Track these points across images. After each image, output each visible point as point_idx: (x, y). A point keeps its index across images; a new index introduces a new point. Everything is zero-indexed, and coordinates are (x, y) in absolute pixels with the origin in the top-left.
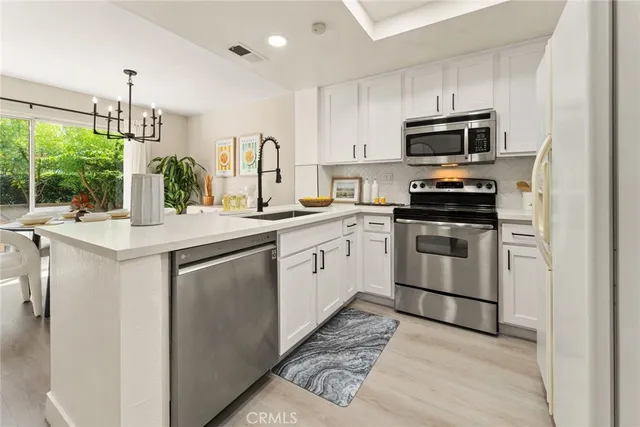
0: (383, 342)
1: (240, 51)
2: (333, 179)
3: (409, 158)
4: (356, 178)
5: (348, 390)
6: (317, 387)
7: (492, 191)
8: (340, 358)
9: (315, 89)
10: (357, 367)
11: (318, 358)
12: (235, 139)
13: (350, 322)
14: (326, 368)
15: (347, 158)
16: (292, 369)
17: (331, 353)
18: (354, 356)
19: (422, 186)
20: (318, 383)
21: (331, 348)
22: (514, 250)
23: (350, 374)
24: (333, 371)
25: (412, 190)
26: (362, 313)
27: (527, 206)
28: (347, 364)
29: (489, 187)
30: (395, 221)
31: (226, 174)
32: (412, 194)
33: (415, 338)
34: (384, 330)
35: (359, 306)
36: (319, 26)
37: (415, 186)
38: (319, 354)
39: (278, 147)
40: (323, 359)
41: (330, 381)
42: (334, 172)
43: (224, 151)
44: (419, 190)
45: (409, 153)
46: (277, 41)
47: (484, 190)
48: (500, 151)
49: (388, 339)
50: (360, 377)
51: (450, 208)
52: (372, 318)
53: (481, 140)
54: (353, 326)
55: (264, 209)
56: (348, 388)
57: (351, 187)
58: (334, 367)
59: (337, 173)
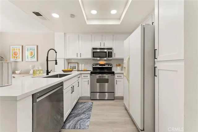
0: (91, 109)
1: (38, 14)
2: (69, 63)
3: (93, 58)
4: (76, 63)
5: (87, 124)
6: (78, 127)
7: (111, 66)
8: (81, 117)
9: (64, 33)
10: (87, 117)
11: (75, 119)
12: (22, 46)
13: (80, 106)
14: (78, 121)
15: (75, 57)
16: (68, 125)
17: (78, 116)
18: (85, 115)
19: (96, 65)
20: (78, 126)
21: (78, 115)
22: (118, 80)
23: (86, 120)
24: (81, 121)
25: (93, 66)
26: (82, 103)
27: (118, 70)
28: (84, 117)
29: (111, 65)
30: (91, 75)
31: (17, 60)
32: (93, 67)
33: (98, 105)
34: (90, 106)
35: (81, 101)
36: (72, 16)
37: (94, 65)
38: (74, 118)
39: (56, 52)
40: (76, 119)
41: (81, 124)
42: (69, 61)
43: (15, 51)
44: (95, 66)
45: (93, 57)
46: (55, 16)
47: (110, 66)
48: (114, 57)
49: (92, 108)
50: (89, 120)
51: (106, 71)
52: (86, 103)
53: (110, 55)
54: (82, 107)
55: (49, 74)
56: (87, 123)
57: (74, 65)
58: (81, 120)
59: (70, 61)
